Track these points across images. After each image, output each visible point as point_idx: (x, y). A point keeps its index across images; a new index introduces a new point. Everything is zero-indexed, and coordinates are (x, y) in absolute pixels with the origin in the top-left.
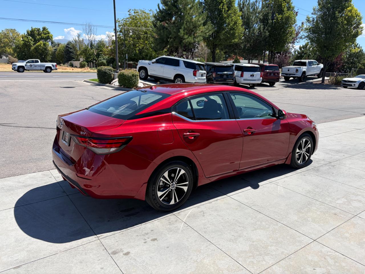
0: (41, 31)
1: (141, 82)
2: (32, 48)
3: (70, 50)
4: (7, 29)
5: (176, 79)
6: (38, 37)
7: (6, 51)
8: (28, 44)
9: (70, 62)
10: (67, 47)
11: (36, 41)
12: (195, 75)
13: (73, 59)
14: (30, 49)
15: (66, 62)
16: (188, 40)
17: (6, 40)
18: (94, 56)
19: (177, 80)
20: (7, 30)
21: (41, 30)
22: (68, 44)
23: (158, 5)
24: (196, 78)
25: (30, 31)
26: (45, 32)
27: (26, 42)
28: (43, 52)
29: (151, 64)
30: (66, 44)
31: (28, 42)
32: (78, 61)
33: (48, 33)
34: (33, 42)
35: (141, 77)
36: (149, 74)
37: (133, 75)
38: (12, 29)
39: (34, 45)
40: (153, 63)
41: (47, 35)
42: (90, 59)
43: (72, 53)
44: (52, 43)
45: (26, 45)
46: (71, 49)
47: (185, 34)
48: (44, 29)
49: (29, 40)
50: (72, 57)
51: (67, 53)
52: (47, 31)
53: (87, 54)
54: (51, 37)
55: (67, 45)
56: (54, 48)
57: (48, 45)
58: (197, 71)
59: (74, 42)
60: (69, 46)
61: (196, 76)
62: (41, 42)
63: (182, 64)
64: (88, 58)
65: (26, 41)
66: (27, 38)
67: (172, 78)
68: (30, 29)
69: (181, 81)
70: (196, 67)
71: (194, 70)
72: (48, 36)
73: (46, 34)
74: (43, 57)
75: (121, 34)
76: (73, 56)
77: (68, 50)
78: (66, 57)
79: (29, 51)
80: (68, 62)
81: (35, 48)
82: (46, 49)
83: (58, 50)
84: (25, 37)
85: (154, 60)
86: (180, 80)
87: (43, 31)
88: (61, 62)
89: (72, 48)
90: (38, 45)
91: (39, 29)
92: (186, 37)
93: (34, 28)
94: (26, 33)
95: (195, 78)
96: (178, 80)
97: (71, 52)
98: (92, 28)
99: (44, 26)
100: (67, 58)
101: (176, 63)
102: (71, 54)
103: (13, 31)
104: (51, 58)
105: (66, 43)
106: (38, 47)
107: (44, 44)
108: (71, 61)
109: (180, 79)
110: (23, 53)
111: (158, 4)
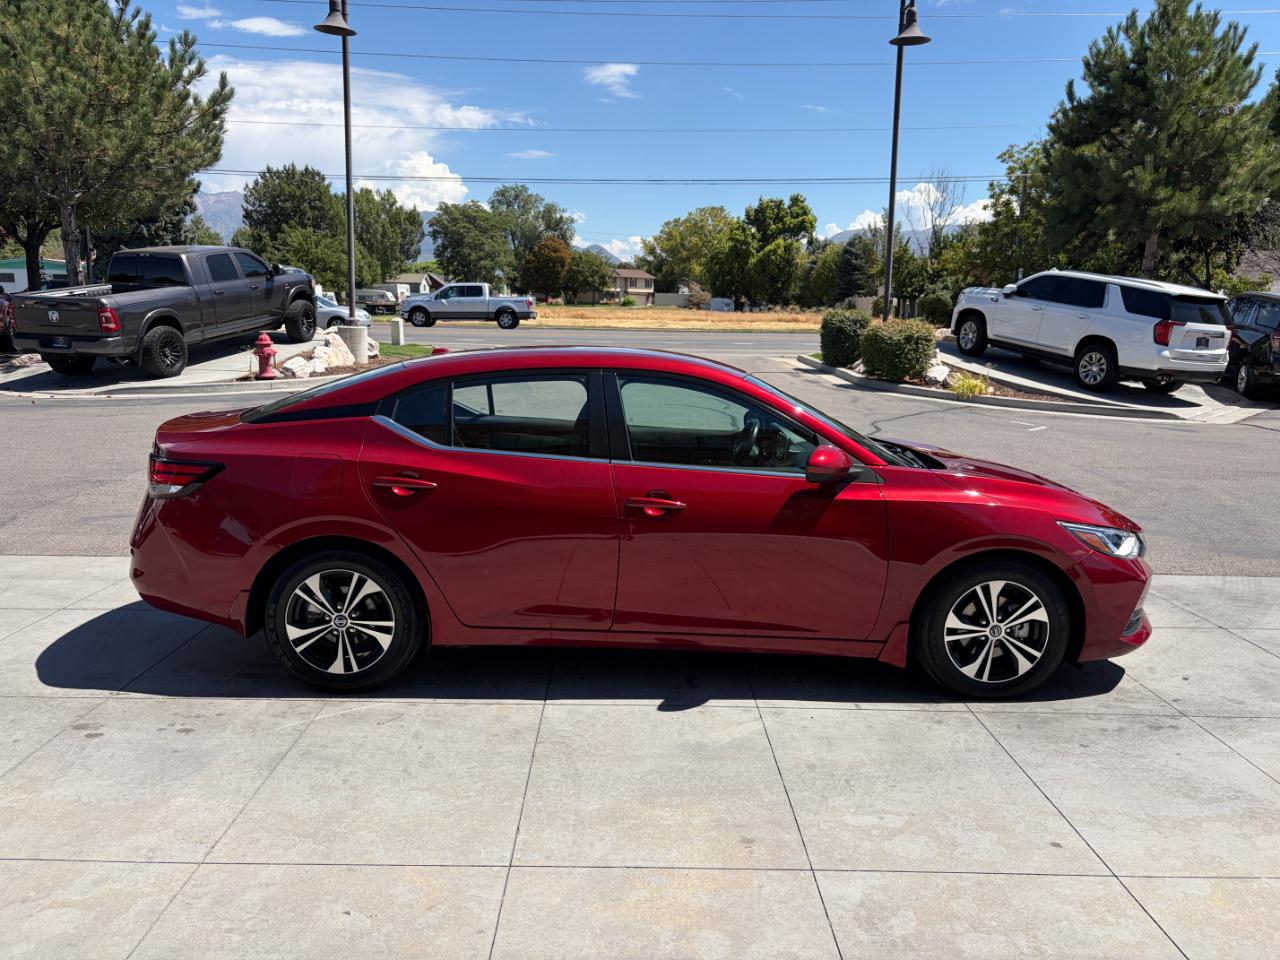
0: (786, 206)
1: (944, 364)
2: (753, 260)
3: (854, 262)
4: (702, 207)
5: (1084, 355)
6: (773, 227)
7: (690, 270)
8: (741, 249)
9: (847, 300)
10: (846, 251)
11: (766, 239)
12: (1162, 339)
13: (859, 289)
14: (747, 263)
15: (837, 300)
16: (1172, 205)
17: (695, 239)
18: (923, 280)
19: (1087, 358)
20: (702, 210)
21: (787, 203)
22: (851, 244)
23: (1071, 85)
24: (1167, 353)
25: (756, 210)
26: (795, 209)
27: (738, 245)
28: (781, 270)
29: (1002, 299)
30: (845, 244)
31: (745, 243)
32: (871, 295)
33: (805, 212)
34: (759, 241)
35: (963, 346)
36: (990, 335)
37: (908, 339)
38: (713, 208)
39: (758, 252)
40: (1007, 296)
41: (800, 218)
42: (910, 289)
43: (858, 270)
44: (810, 243)
45: (739, 252)
46: (857, 257)
47: (1163, 182)
48: (795, 200)
49: (746, 238)
50: (859, 285)
51: (845, 272)
52: (803, 208)
53: (903, 272)
54: (811, 223)
55: (849, 248)
56: (812, 258)
57: (798, 250)
58: (1174, 324)
59: (869, 235)
60: (853, 250)
61: (1167, 345)
62: (780, 241)
63: (1114, 299)
64: (903, 287)
65: (738, 241)
66: (744, 230)
67: (1070, 351)
68: (755, 205)
69: (1103, 361)
70: (1173, 309)
71: (1158, 320)
72: (803, 222)
73: (798, 216)
74: (779, 285)
75: (1014, 198)
76: (859, 280)
77: (848, 262)
78: (838, 285)
79: (744, 269)
80: (844, 300)
81: (760, 261)
82: (789, 262)
83: (820, 263)
84: (738, 229)
85: (1012, 287)
86: (1099, 361)
87: (789, 207)
88: (825, 299)
89: (862, 255)
90: (770, 251)
91: (781, 202)
92: (1162, 193)
93: (766, 199)
94: (743, 217)
95: (1159, 352)
96: (1091, 358)
97: (855, 268)
98: (951, 185)
99: (794, 192)
100: (843, 289)
101: (1092, 296)
102: (857, 275)
103: (717, 212)
104: (801, 288)
105: (846, 240)
106: (769, 257)
107: (788, 249)
108: (852, 296)
109: (1099, 356)
110: (728, 277)
111: (1066, 83)
